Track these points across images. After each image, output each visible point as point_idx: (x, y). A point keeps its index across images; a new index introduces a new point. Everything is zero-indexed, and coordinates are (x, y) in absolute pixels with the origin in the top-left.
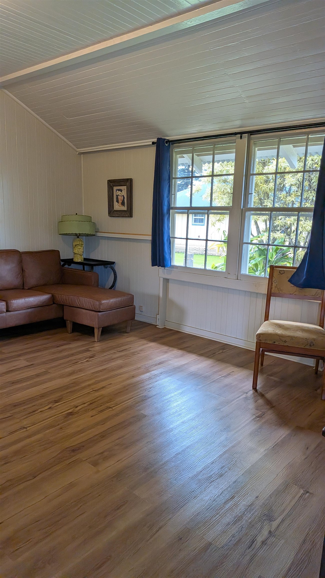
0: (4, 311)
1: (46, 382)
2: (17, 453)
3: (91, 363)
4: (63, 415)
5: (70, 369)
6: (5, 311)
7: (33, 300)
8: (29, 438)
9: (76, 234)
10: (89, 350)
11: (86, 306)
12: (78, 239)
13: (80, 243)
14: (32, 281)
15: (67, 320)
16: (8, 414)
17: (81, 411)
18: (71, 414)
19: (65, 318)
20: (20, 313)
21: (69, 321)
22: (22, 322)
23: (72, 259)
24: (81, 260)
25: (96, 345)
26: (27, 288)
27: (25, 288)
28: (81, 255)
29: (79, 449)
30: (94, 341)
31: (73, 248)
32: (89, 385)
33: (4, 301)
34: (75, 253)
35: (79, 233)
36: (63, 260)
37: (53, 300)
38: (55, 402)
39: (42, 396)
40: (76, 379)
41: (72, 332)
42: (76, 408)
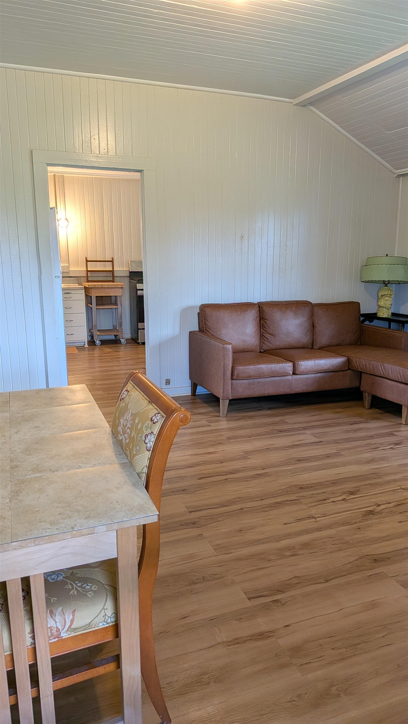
0: (290, 374)
1: (337, 466)
2: (305, 545)
3: (396, 451)
4: (361, 512)
5: (368, 455)
6: (292, 374)
7: (324, 363)
8: (319, 531)
9: (384, 282)
10: (394, 434)
11: (392, 376)
12: (386, 287)
13: (389, 293)
14: (323, 339)
15: (365, 392)
16: (293, 497)
17: (384, 511)
18: (371, 513)
19: (362, 389)
20: (307, 378)
21: (367, 394)
22: (310, 389)
23: (376, 314)
24: (388, 315)
25: (402, 429)
26: (317, 348)
27: (315, 347)
28: (388, 309)
29: (383, 560)
30: (401, 422)
31: (378, 299)
32: (395, 481)
33: (290, 361)
34: (380, 307)
35: (388, 280)
36: (363, 315)
37: (348, 365)
38: (350, 493)
39: (334, 483)
40: (375, 469)
41: (369, 408)
42: (378, 506)
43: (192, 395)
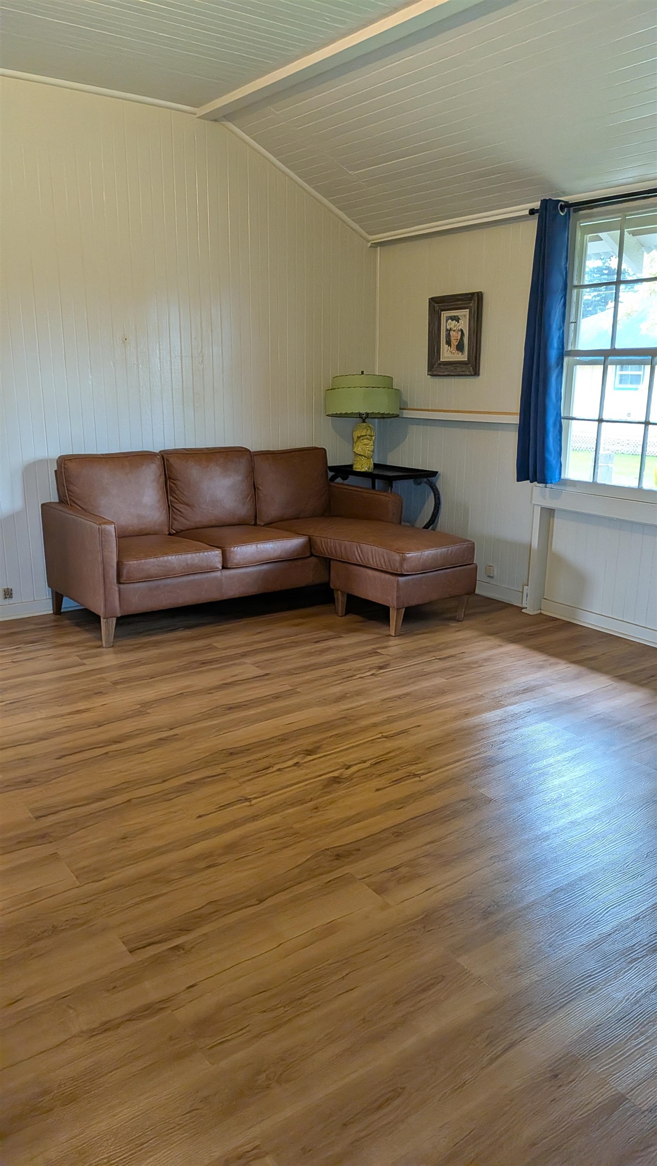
0: (218, 568)
1: (287, 713)
2: (230, 848)
3: (380, 678)
4: (322, 780)
5: (337, 690)
6: (221, 568)
7: (271, 548)
8: (254, 820)
9: (360, 415)
10: (378, 652)
11: (374, 564)
12: (364, 424)
13: (368, 434)
14: (272, 508)
15: (338, 590)
16: (218, 770)
17: (355, 776)
18: (336, 780)
19: (332, 586)
20: (247, 574)
21: (339, 592)
22: (252, 590)
23: (351, 466)
24: (369, 469)
25: (391, 643)
26: (262, 524)
27: (258, 523)
28: (368, 458)
29: (349, 853)
30: (389, 634)
31: (354, 443)
32: (375, 725)
33: (218, 547)
34: (356, 455)
35: (366, 413)
36: (332, 469)
37: (310, 550)
38: (308, 752)
39: (284, 739)
40: (347, 710)
41: (344, 614)
42: (347, 769)
43: (54, 613)
